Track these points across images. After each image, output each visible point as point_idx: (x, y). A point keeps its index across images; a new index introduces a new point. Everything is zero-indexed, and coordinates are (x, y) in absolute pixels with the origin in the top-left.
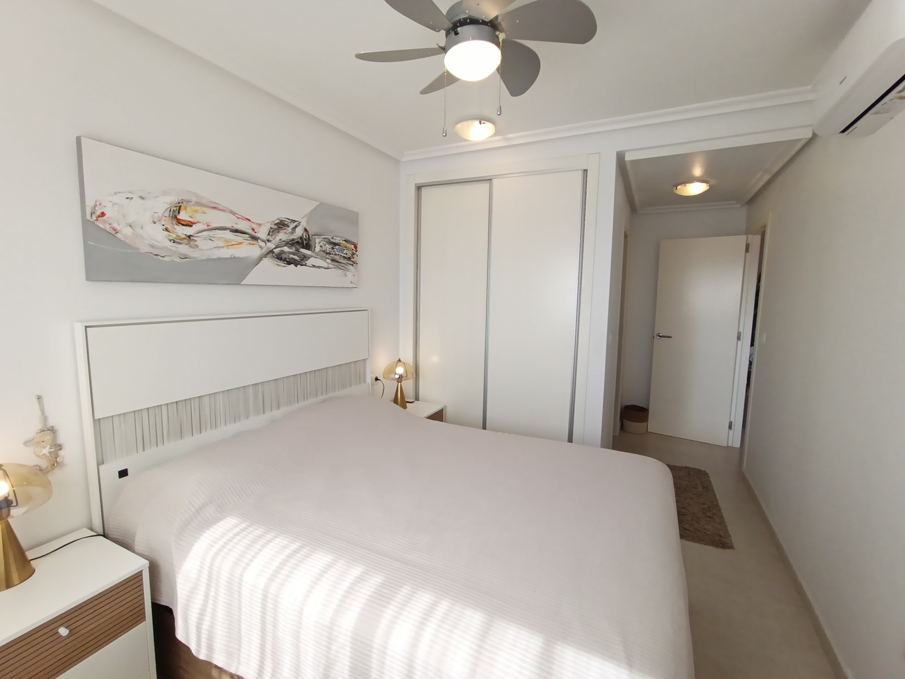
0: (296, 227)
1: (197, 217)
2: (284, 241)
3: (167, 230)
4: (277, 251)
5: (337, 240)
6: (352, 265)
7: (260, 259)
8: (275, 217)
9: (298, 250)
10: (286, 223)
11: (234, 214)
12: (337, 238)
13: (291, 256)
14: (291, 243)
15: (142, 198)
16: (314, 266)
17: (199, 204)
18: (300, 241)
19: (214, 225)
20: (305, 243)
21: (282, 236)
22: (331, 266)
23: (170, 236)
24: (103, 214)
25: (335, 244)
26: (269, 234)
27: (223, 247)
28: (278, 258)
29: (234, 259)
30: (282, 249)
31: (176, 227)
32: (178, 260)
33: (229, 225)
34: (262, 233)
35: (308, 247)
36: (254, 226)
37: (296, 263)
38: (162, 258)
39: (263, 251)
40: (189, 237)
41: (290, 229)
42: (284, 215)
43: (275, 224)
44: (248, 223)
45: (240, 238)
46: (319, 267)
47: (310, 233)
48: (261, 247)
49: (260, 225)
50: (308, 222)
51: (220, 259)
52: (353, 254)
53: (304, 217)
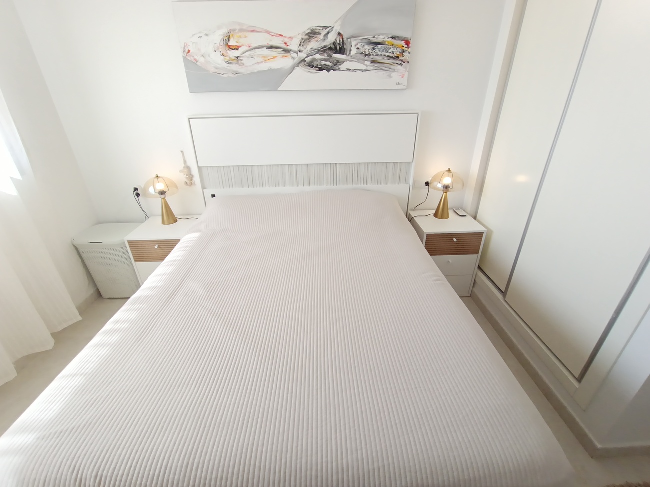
0: (329, 33)
1: (242, 41)
2: (316, 50)
3: (223, 55)
4: (308, 60)
5: (380, 39)
6: (401, 64)
7: (293, 68)
9: (331, 56)
10: (317, 31)
11: (268, 32)
12: (381, 37)
15: (207, 35)
16: (349, 70)
17: (241, 31)
18: (333, 47)
19: (254, 46)
20: (340, 48)
21: (314, 44)
22: (369, 68)
23: (226, 59)
24: (189, 51)
25: (378, 44)
27: (262, 62)
28: (309, 66)
29: (271, 71)
30: (314, 57)
31: (229, 52)
32: (232, 76)
33: (265, 44)
34: (294, 46)
35: (342, 51)
36: (286, 40)
40: (237, 58)
41: (322, 37)
42: (314, 24)
43: (307, 35)
44: (281, 38)
45: (274, 53)
46: (355, 71)
47: (345, 37)
48: (293, 58)
49: (291, 38)
51: (260, 72)
52: (404, 51)
53: (337, 21)
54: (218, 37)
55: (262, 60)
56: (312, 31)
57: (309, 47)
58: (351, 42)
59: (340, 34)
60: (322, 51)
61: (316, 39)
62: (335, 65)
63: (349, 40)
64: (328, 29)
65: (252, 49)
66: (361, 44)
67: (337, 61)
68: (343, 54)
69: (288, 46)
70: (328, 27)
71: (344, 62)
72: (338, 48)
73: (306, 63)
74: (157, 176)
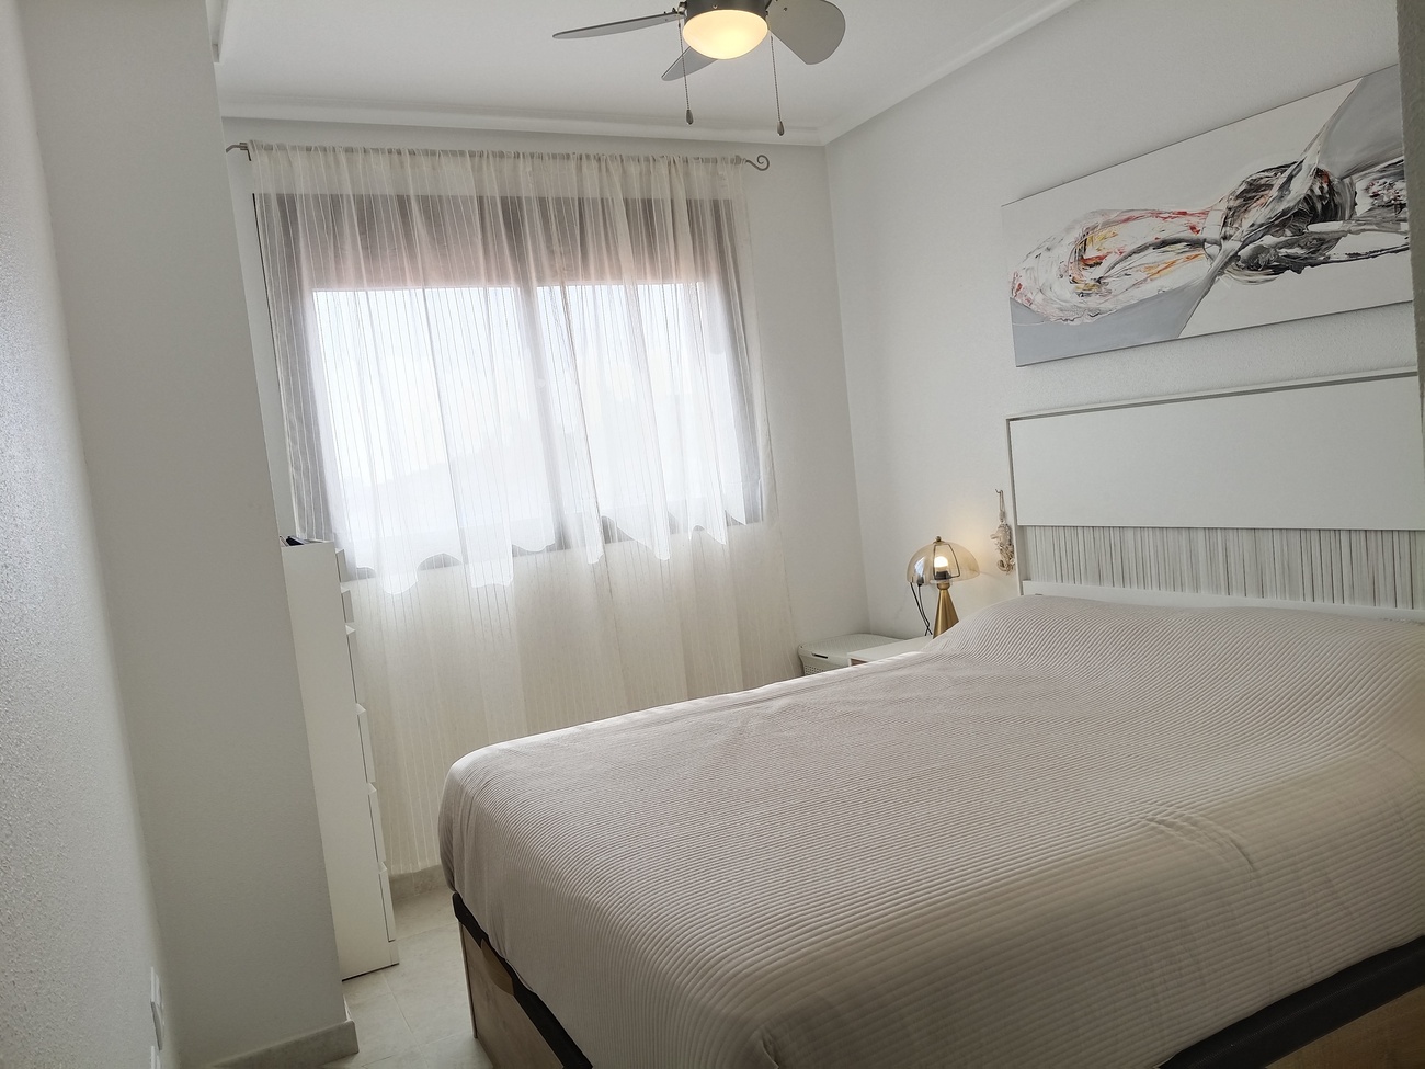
1: (1109, 245)
2: (1262, 225)
3: (1074, 281)
4: (1244, 253)
7: (1212, 281)
8: (1235, 184)
9: (1300, 232)
10: (1262, 182)
11: (1157, 214)
13: (1283, 251)
14: (1278, 224)
15: (1048, 249)
16: (1354, 256)
17: (1107, 224)
18: (1306, 208)
19: (1129, 249)
20: (1326, 204)
21: (1258, 214)
23: (1078, 288)
24: (1020, 285)
26: (1225, 224)
27: (1145, 280)
28: (1248, 268)
29: (1164, 295)
30: (1258, 243)
31: (1083, 272)
32: (1088, 320)
33: (1151, 239)
34: (1211, 229)
35: (1331, 212)
36: (1194, 221)
37: (1297, 265)
38: (1072, 323)
39: (1216, 262)
40: (1099, 281)
41: (1274, 192)
42: (1251, 169)
43: (1238, 197)
44: (1183, 220)
45: (1170, 254)
46: (1372, 254)
47: (1335, 175)
48: (1211, 257)
49: (1205, 213)
50: (1325, 152)
51: (1142, 302)
53: (1311, 144)
54: (1065, 251)
55: (1144, 276)
56: (1251, 185)
57: (1246, 224)
58: (1352, 183)
59: (1320, 173)
60: (1277, 226)
61: (1262, 200)
62: (1313, 253)
63: (1347, 180)
64: (1288, 171)
65: (1126, 258)
66: (1382, 181)
67: (1319, 239)
68: (1333, 218)
69: (1198, 232)
70: (1289, 166)
71: (1339, 239)
72: (1319, 207)
73: (1240, 263)
74: (939, 540)
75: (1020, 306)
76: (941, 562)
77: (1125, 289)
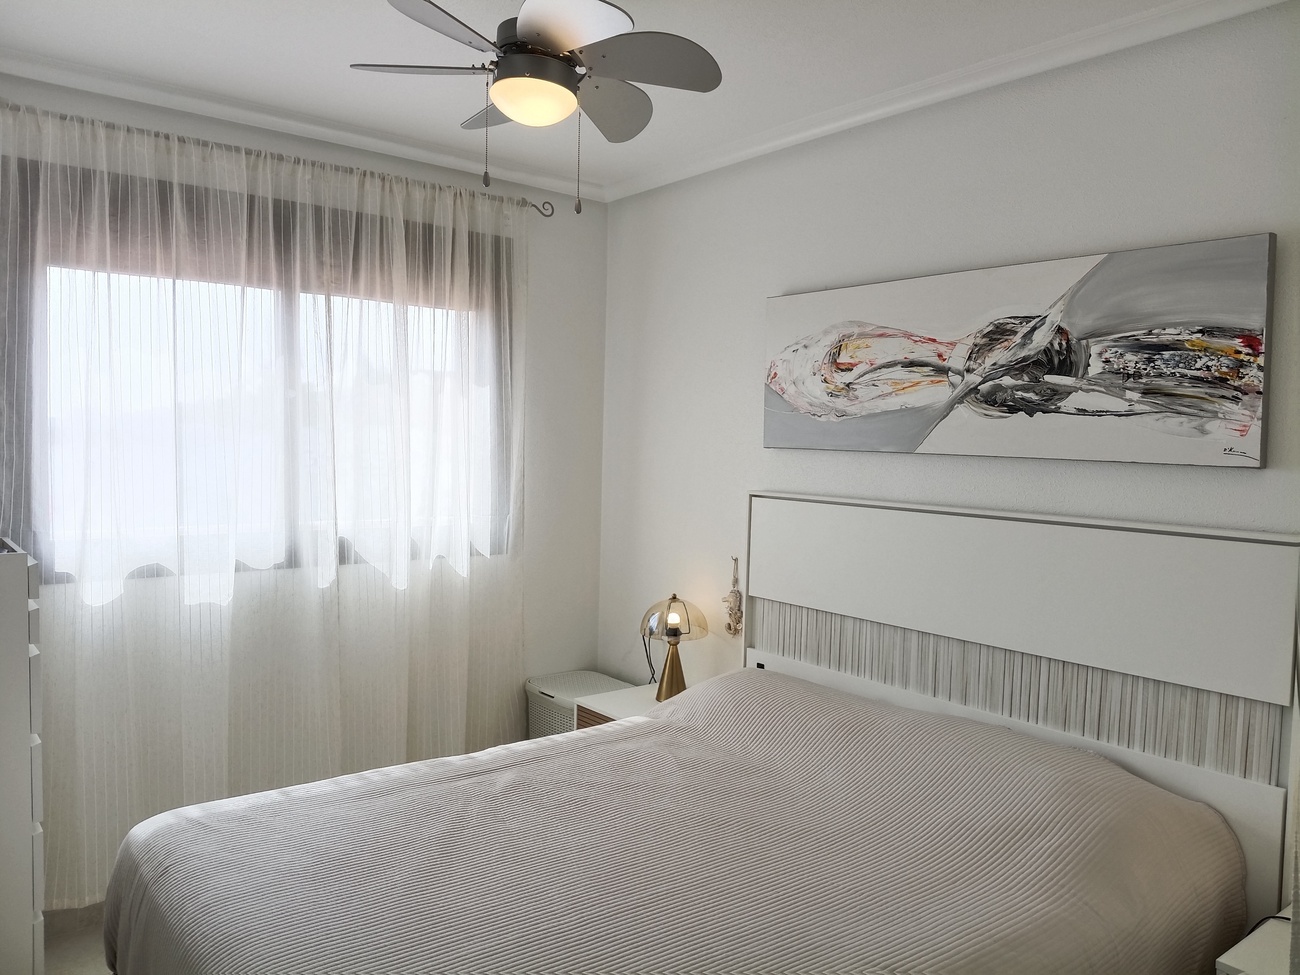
0: (1034, 329)
1: (861, 355)
2: (1003, 366)
3: (825, 381)
4: (984, 388)
5: (1169, 335)
6: (1235, 399)
7: (950, 407)
8: (984, 322)
9: (1036, 380)
10: (1009, 327)
11: (908, 336)
12: (1168, 331)
13: (1020, 394)
14: (1017, 368)
15: (806, 347)
16: (1082, 412)
17: (862, 336)
18: (1044, 359)
19: (879, 362)
20: (1063, 359)
21: (1000, 355)
22: (1138, 408)
23: (828, 388)
24: (775, 374)
25: (1161, 347)
26: (969, 358)
27: (891, 394)
28: (986, 402)
29: (905, 411)
30: (997, 381)
31: (835, 375)
32: (833, 419)
33: (900, 357)
34: (957, 359)
35: (1066, 367)
36: (942, 349)
37: (1030, 409)
38: (819, 419)
39: (957, 391)
40: (848, 385)
41: (1017, 339)
42: (1000, 313)
43: (984, 336)
44: (932, 346)
45: (916, 375)
46: (1098, 413)
47: (1074, 335)
48: (953, 385)
49: (953, 344)
50: (1067, 312)
51: (886, 413)
52: (1241, 364)
53: (1055, 303)
54: (820, 352)
55: (890, 390)
56: (997, 327)
57: (989, 362)
58: (1087, 346)
59: (1060, 331)
60: (1017, 369)
61: (1006, 343)
62: (1046, 401)
63: (1084, 342)
64: (1034, 322)
65: (875, 369)
66: (1114, 350)
67: (1053, 390)
68: (1068, 373)
69: (944, 360)
70: (1034, 318)
71: (1070, 393)
72: (1056, 361)
73: (978, 396)
74: (674, 598)
75: (774, 393)
76: (674, 619)
77: (870, 399)
